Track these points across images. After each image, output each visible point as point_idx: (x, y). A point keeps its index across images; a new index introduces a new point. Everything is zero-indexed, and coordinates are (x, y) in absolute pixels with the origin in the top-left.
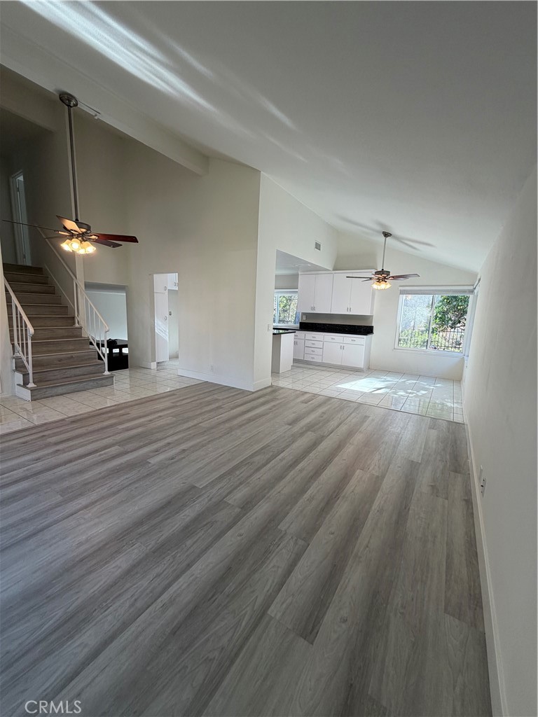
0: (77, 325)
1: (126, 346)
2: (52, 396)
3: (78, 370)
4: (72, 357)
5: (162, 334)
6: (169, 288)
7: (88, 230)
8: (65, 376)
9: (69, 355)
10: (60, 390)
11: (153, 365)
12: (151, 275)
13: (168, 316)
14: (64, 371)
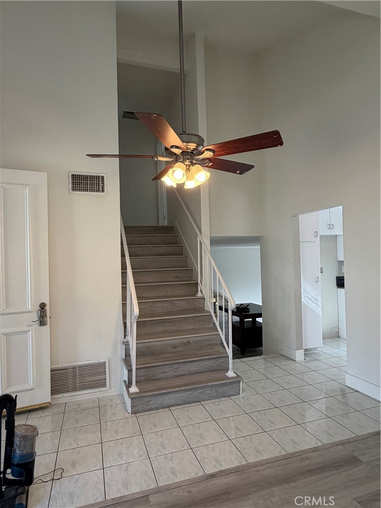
0: (199, 294)
1: (260, 315)
2: (157, 408)
3: (193, 365)
4: (189, 342)
5: (312, 305)
6: (320, 233)
7: (198, 145)
8: (177, 373)
9: (185, 341)
10: (167, 400)
11: (299, 355)
12: (295, 216)
13: (319, 275)
14: (177, 366)
